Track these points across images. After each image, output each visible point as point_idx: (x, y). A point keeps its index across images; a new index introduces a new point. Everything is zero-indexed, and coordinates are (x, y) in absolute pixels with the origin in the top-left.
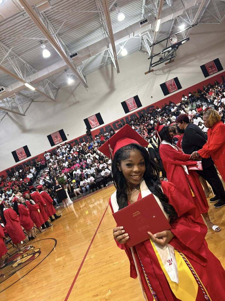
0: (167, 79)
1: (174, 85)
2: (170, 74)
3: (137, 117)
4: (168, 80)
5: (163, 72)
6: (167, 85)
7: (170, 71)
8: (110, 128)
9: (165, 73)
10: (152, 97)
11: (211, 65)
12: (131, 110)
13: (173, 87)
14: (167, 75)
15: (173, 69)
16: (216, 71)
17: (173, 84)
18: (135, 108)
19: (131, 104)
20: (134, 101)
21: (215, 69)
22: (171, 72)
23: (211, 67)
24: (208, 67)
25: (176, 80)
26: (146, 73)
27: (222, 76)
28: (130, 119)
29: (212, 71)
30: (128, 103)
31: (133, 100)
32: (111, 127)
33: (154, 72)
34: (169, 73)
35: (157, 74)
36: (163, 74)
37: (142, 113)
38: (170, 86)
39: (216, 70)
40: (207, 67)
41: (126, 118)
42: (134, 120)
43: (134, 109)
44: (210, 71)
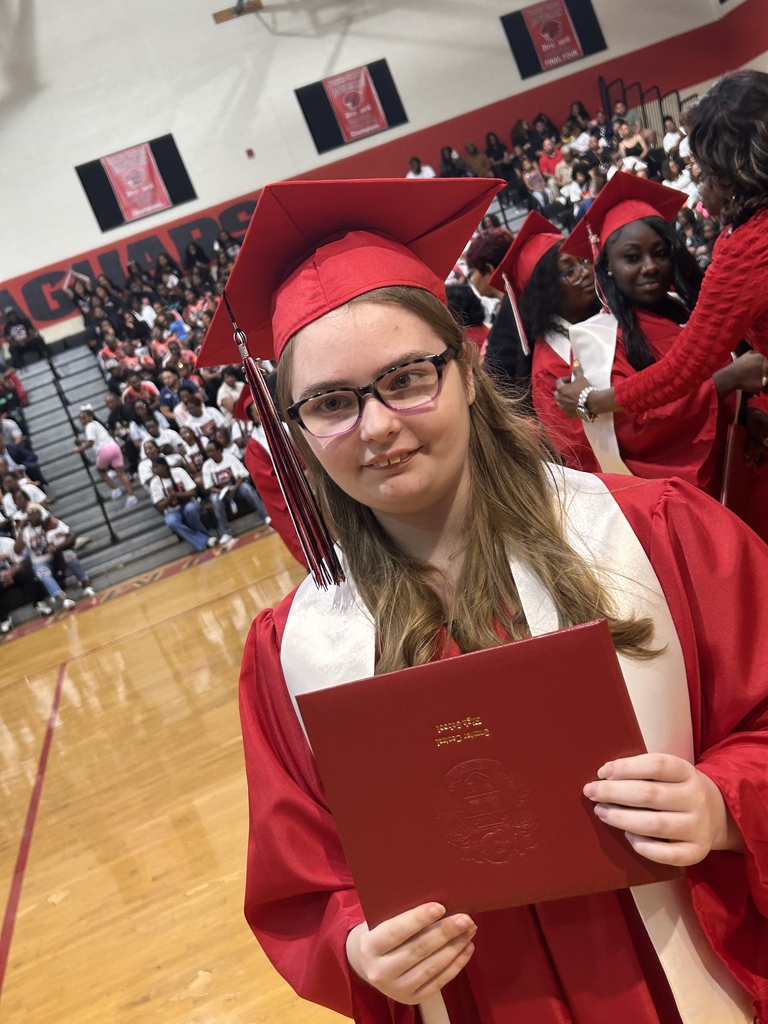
0: (332, 63)
1: (369, 99)
2: (350, 40)
3: (167, 256)
4: (341, 67)
5: (315, 22)
6: (334, 93)
7: (349, 20)
8: (8, 309)
9: (321, 30)
10: (250, 153)
11: (549, 17)
12: (136, 213)
13: (363, 110)
14: (333, 39)
15: (367, 14)
16: (575, 53)
17: (361, 93)
18: (159, 205)
19: (134, 180)
20: (149, 166)
21: (568, 39)
22: (354, 27)
23: (552, 28)
24: (539, 26)
25: (379, 72)
26: (220, 17)
27: (601, 79)
28: (126, 262)
29: (558, 51)
30: (116, 171)
31: (144, 160)
32: (11, 302)
33: (266, 16)
34: (345, 33)
35: (281, 28)
36: (312, 32)
37: (196, 234)
38: (349, 105)
39: (572, 45)
40: (532, 25)
41: (107, 256)
42: (152, 272)
43: (149, 209)
44: (545, 48)
